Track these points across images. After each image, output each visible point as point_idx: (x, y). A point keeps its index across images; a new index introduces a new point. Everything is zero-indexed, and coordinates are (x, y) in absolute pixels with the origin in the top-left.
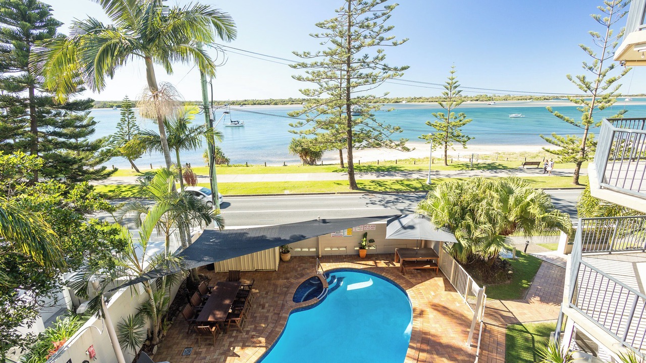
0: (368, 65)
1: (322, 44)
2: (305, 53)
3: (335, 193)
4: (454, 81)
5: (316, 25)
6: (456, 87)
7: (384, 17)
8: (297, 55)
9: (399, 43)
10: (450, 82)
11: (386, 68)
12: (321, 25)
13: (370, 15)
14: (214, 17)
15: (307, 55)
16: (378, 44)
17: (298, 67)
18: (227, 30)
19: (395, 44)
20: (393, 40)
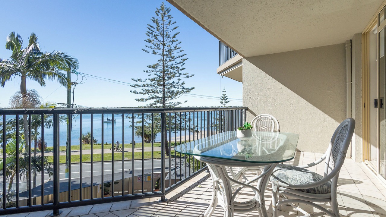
0: (174, 87)
1: (149, 75)
2: (138, 79)
3: (156, 159)
4: (225, 96)
5: (148, 66)
6: (226, 99)
7: (181, 64)
8: (134, 80)
9: (189, 76)
10: (223, 96)
11: (183, 88)
12: (150, 67)
13: (173, 62)
14: (66, 58)
15: (140, 80)
16: (179, 76)
17: (136, 86)
18: (73, 65)
19: (188, 77)
20: (187, 75)
